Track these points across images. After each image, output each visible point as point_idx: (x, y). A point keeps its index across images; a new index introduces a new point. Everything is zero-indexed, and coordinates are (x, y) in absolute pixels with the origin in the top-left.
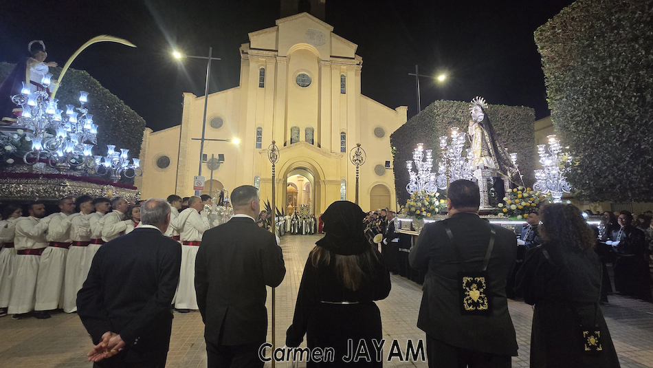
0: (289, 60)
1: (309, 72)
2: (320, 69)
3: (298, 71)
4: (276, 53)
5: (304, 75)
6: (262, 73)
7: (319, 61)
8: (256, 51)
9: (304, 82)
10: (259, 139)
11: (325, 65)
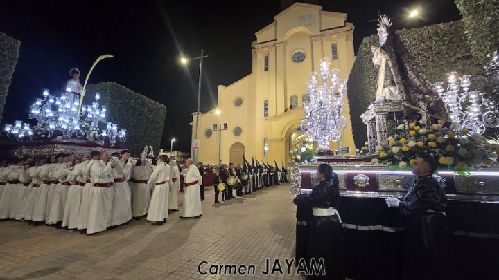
0: (286, 44)
1: (303, 49)
2: (312, 44)
3: (294, 50)
4: (275, 42)
5: (299, 53)
6: (267, 60)
7: (311, 37)
8: (261, 45)
9: (299, 58)
10: (266, 110)
11: (316, 40)
